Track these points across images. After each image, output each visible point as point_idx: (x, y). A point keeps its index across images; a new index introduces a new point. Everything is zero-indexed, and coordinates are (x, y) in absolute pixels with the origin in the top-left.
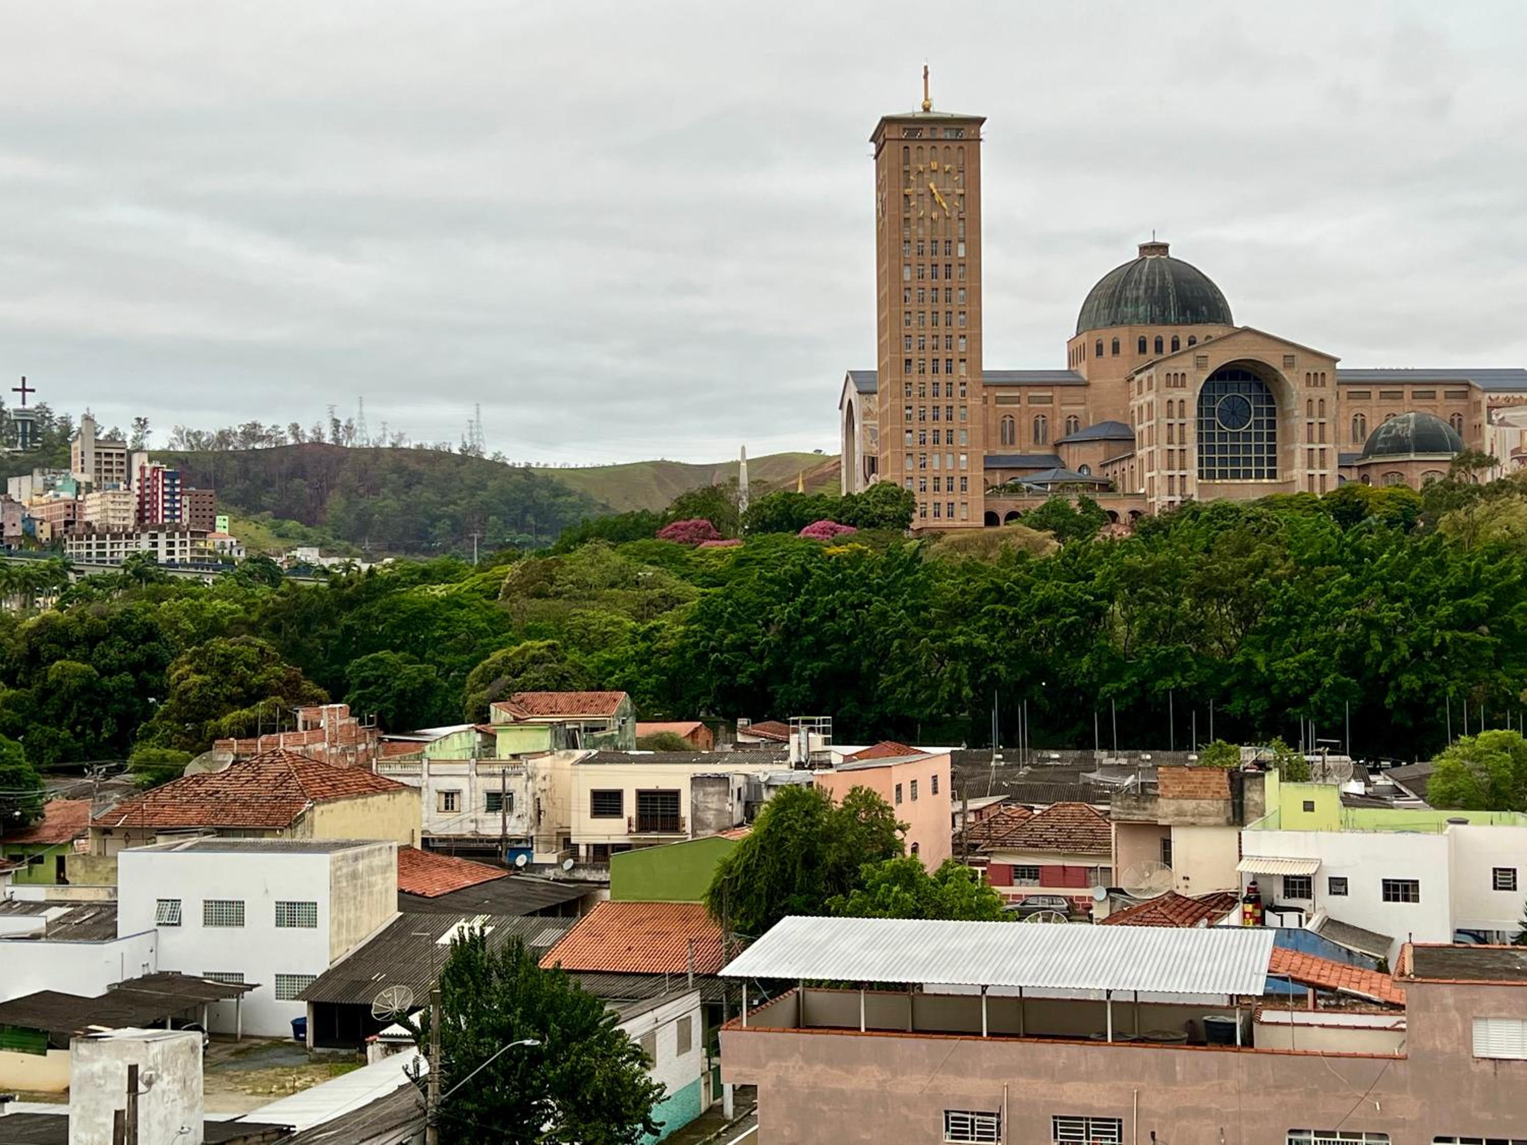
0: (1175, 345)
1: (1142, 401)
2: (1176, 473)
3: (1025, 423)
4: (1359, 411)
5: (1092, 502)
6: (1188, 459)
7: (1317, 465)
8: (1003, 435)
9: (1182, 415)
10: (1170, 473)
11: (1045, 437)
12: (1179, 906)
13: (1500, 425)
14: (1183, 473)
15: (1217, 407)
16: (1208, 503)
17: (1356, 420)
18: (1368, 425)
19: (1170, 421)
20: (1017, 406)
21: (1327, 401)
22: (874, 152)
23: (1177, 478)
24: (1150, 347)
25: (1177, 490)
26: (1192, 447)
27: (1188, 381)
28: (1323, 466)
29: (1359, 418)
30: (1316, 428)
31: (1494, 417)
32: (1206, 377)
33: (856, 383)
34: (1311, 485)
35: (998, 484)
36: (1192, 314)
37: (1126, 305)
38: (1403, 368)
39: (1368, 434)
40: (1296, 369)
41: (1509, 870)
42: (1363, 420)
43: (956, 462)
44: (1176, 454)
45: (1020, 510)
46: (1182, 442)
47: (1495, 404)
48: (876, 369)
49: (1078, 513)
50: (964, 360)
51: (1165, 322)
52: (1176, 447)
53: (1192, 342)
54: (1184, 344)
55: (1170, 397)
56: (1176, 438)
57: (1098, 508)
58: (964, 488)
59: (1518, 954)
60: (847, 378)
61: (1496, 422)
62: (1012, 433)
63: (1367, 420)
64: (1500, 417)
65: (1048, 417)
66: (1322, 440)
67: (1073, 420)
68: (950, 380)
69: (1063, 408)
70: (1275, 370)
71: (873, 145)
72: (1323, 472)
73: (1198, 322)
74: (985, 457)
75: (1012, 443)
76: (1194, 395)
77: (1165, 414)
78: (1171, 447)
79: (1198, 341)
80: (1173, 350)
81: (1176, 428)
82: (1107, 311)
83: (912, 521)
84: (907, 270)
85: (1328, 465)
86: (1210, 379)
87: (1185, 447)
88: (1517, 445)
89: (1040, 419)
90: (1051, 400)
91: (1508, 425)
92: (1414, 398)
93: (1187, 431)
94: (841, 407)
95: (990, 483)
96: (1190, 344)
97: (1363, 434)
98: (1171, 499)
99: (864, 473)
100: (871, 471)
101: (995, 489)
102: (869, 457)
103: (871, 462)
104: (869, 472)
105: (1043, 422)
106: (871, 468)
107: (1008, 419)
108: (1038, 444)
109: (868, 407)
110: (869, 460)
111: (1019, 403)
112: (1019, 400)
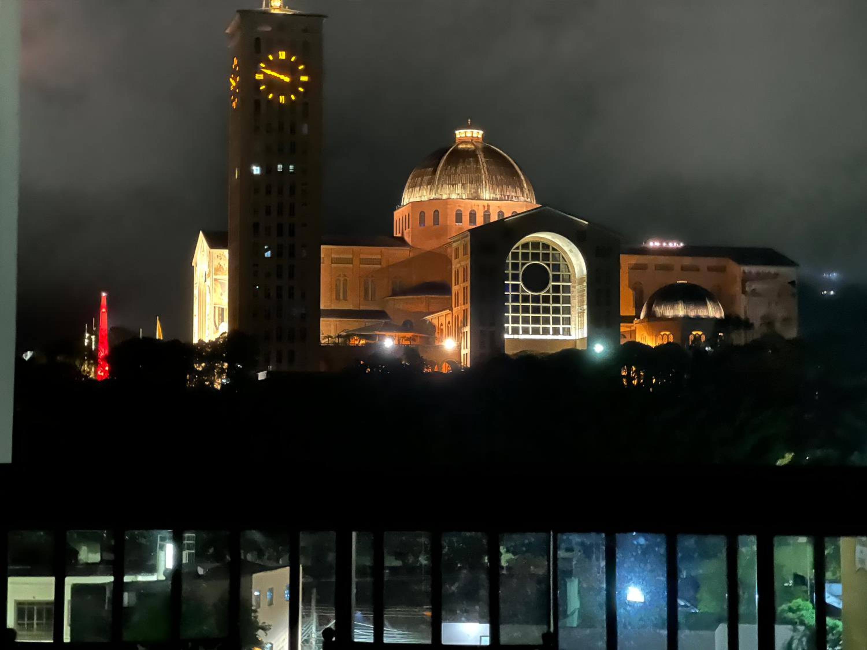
0: (487, 218)
1: (458, 265)
2: (487, 329)
4: (638, 280)
7: (604, 325)
8: (338, 292)
10: (481, 328)
11: (373, 294)
13: (752, 296)
14: (492, 329)
15: (521, 272)
17: (634, 288)
18: (645, 292)
20: (351, 265)
21: (613, 271)
23: (487, 333)
24: (467, 218)
25: (487, 344)
28: (608, 325)
29: (638, 286)
30: (603, 293)
31: (747, 289)
32: (512, 246)
33: (207, 241)
35: (332, 335)
36: (501, 191)
37: (445, 182)
40: (587, 243)
42: (642, 288)
47: (749, 277)
50: (305, 225)
51: (478, 197)
53: (501, 216)
54: (494, 217)
61: (749, 293)
62: (345, 291)
63: (645, 287)
64: (753, 288)
65: (377, 277)
67: (398, 280)
68: (292, 242)
69: (390, 269)
73: (506, 198)
75: (345, 298)
77: (478, 278)
79: (506, 215)
80: (486, 221)
82: (429, 187)
86: (516, 248)
87: (494, 306)
89: (370, 279)
90: (379, 262)
92: (682, 269)
95: (326, 334)
96: (499, 218)
99: (215, 322)
100: (220, 321)
101: (330, 339)
102: (219, 308)
103: (221, 312)
104: (219, 321)
105: (372, 281)
106: (221, 317)
107: (342, 279)
108: (368, 300)
109: (219, 264)
110: (219, 311)
111: (352, 263)
112: (352, 261)
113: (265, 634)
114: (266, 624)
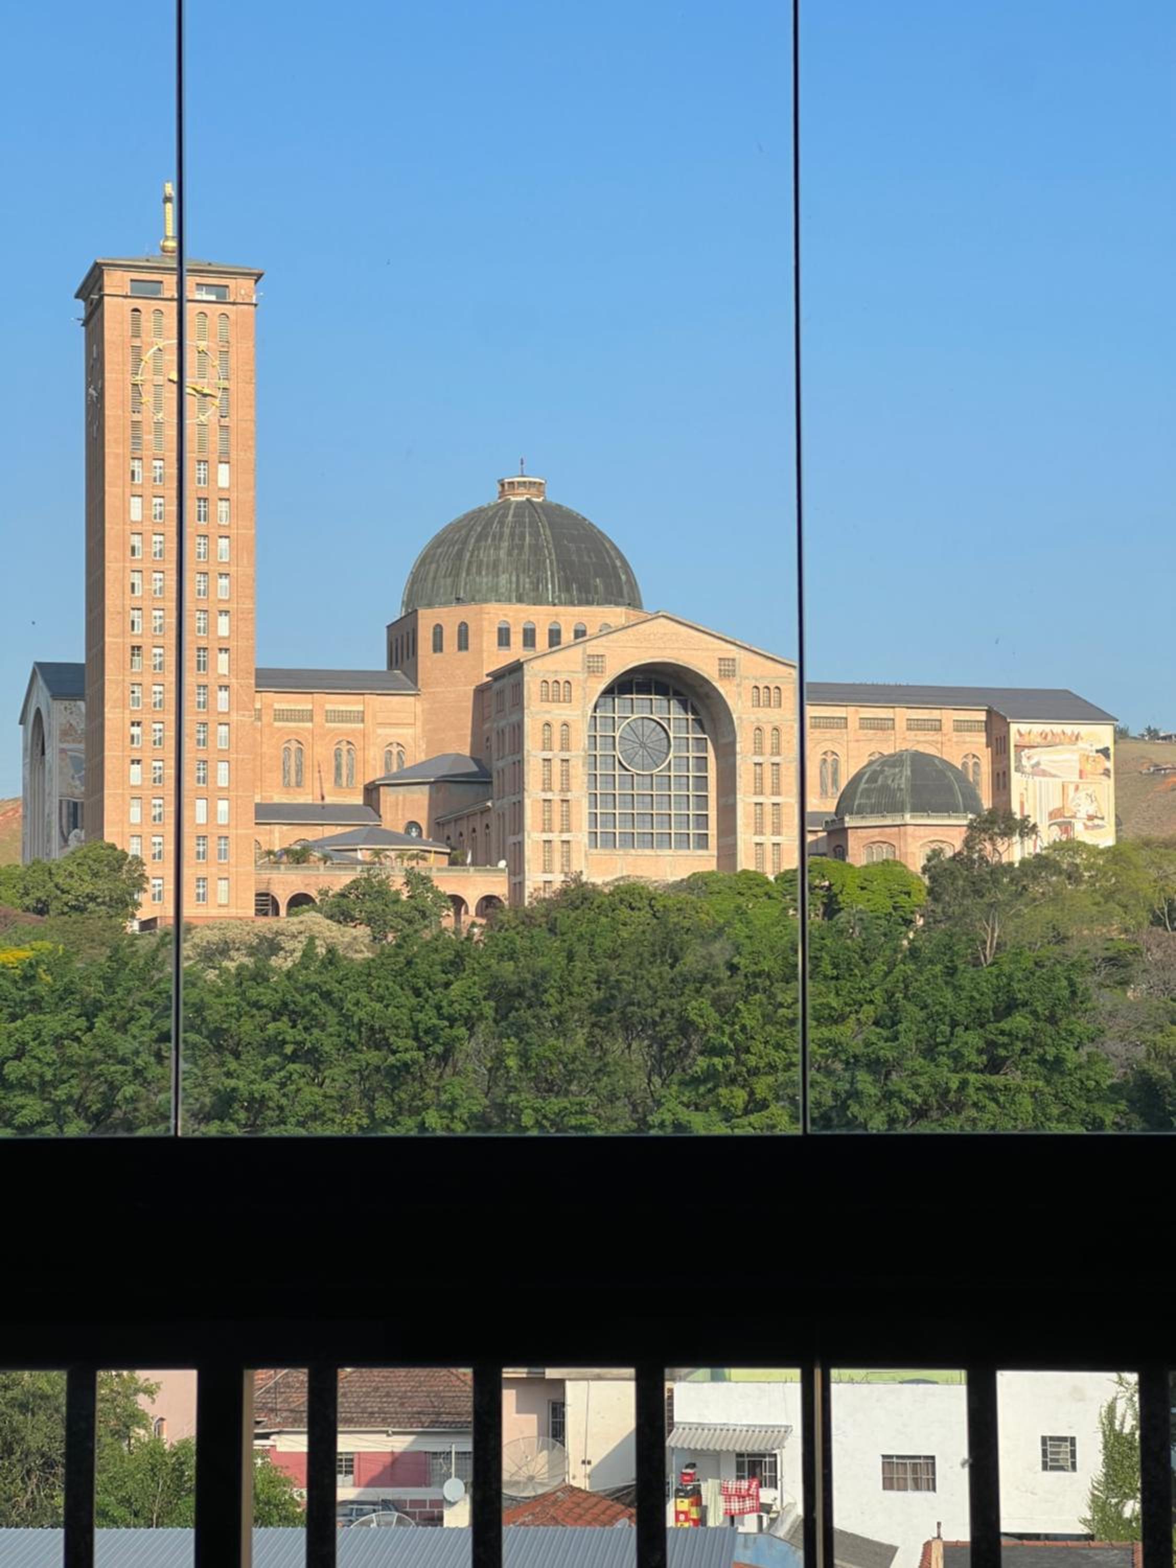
0: (555, 637)
1: (502, 723)
2: (556, 837)
3: (321, 752)
4: (828, 746)
5: (425, 880)
6: (574, 818)
7: (768, 829)
8: (286, 772)
9: (565, 747)
10: (546, 836)
11: (351, 776)
12: (578, 1505)
13: (1034, 774)
14: (565, 837)
15: (617, 735)
16: (606, 884)
17: (825, 761)
18: (843, 768)
19: (548, 755)
20: (309, 725)
21: (784, 730)
22: (83, 315)
23: (557, 845)
24: (517, 639)
25: (557, 866)
26: (579, 793)
27: (576, 693)
28: (777, 831)
29: (830, 759)
30: (768, 771)
31: (1025, 762)
32: (602, 687)
33: (46, 682)
34: (760, 859)
35: (276, 849)
36: (579, 590)
37: (479, 572)
38: (892, 683)
39: (843, 783)
40: (737, 680)
41: (1064, 1439)
42: (836, 762)
43: (212, 812)
44: (557, 807)
45: (313, 893)
46: (566, 789)
47: (1025, 741)
48: (83, 661)
49: (404, 897)
50: (227, 650)
51: (538, 601)
52: (555, 796)
53: (580, 633)
54: (567, 636)
55: (548, 718)
56: (556, 785)
57: (432, 889)
58: (223, 854)
59: (1091, 1553)
60: (34, 673)
61: (1028, 769)
62: (299, 771)
63: (842, 759)
64: (1033, 762)
65: (358, 744)
66: (776, 792)
67: (395, 750)
68: (203, 681)
69: (380, 731)
70: (707, 682)
71: (81, 303)
72: (776, 839)
73: (588, 603)
74: (258, 806)
75: (299, 784)
76: (584, 716)
77: (540, 745)
78: (549, 796)
79: (588, 632)
80: (551, 646)
81: (557, 766)
82: (449, 581)
83: (138, 905)
84: (136, 502)
85: (784, 830)
86: (609, 692)
87: (569, 796)
88: (1058, 804)
89: (344, 747)
90: (361, 717)
91: (1044, 774)
92: (909, 729)
93: (572, 772)
94: (22, 721)
95: (265, 848)
96: (576, 637)
97: (835, 782)
98: (548, 877)
99: (61, 827)
100: (71, 825)
101: (272, 857)
102: (69, 802)
103: (71, 810)
104: (69, 827)
105: (348, 751)
106: (71, 819)
107: (294, 746)
108: (340, 786)
109: (68, 722)
110: (68, 807)
111: (312, 720)
112: (312, 716)
113: (150, 1400)
114: (152, 1382)
